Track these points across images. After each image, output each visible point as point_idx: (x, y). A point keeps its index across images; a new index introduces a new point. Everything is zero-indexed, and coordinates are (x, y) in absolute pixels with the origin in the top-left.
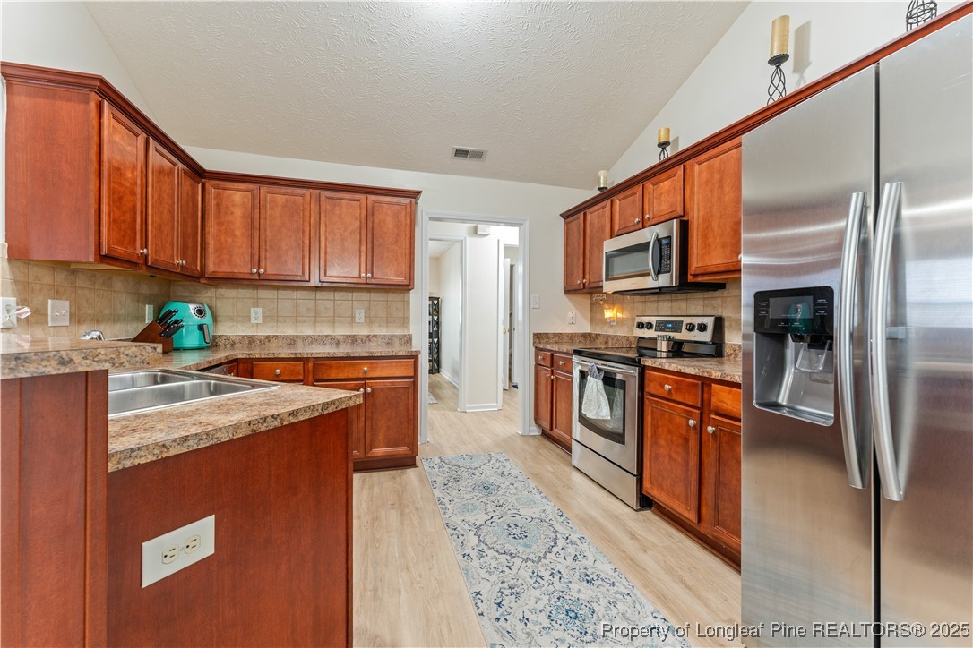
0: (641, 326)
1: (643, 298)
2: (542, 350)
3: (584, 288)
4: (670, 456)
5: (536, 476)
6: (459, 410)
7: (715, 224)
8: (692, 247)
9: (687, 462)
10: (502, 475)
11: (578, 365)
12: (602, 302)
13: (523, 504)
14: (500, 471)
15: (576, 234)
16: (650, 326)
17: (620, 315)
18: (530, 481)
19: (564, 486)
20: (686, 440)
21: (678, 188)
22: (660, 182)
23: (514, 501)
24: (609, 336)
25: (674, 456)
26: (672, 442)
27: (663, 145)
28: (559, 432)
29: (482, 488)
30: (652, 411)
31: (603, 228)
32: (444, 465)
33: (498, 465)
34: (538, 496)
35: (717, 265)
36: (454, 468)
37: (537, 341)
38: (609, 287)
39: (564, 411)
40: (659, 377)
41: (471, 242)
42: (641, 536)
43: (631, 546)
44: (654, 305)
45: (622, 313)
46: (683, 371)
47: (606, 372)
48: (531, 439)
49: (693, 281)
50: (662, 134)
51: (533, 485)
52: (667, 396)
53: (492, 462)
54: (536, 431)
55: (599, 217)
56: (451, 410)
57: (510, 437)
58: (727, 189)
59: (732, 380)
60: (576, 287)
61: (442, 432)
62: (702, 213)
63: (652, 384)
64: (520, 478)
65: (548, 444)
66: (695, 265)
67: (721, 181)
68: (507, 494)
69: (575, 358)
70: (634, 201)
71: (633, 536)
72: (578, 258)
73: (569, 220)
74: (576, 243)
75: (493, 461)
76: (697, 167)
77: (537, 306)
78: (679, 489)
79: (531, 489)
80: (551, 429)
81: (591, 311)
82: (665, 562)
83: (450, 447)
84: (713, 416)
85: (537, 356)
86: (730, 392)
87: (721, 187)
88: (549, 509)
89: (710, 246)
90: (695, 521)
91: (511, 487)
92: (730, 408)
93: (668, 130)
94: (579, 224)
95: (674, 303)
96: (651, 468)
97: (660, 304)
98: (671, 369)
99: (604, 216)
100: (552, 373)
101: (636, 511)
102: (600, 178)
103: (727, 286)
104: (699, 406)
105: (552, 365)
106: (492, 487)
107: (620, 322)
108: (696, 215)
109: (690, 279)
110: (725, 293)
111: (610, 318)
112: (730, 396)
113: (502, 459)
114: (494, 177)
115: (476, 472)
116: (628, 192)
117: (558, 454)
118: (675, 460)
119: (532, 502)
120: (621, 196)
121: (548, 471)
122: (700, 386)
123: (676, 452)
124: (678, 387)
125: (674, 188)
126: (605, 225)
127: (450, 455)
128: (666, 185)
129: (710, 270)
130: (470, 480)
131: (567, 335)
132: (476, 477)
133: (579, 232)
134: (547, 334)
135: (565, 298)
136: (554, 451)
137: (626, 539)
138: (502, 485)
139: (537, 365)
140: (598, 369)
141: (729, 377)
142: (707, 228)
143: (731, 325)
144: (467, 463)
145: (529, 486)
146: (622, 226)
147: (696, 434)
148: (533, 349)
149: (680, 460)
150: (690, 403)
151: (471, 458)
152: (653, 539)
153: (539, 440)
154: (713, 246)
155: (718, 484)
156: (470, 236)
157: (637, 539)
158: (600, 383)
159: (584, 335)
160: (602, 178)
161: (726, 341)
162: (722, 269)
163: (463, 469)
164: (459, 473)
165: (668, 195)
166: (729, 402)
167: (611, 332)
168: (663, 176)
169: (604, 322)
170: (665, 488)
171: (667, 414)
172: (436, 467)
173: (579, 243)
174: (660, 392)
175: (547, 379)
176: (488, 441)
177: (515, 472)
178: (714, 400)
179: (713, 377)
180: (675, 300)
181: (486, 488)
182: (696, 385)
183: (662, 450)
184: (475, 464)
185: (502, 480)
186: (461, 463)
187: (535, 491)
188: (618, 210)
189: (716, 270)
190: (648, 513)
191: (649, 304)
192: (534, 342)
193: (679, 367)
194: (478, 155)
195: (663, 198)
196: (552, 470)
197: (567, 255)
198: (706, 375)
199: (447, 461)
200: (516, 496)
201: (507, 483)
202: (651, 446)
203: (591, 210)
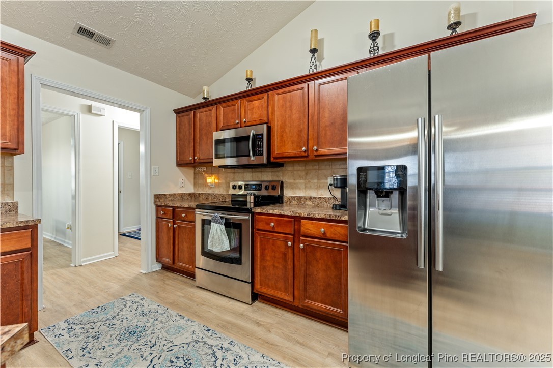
0: (234, 187)
1: (233, 170)
2: (161, 206)
3: (194, 163)
4: (274, 266)
5: (173, 304)
6: (73, 265)
7: (287, 130)
8: (274, 142)
9: (285, 267)
10: (143, 314)
11: (200, 215)
12: (203, 173)
13: (173, 335)
14: (139, 311)
15: (187, 125)
16: (240, 187)
17: (216, 181)
18: (169, 310)
19: (197, 305)
20: (285, 254)
21: (264, 106)
22: (252, 101)
23: (165, 335)
24: (209, 194)
25: (277, 265)
26: (275, 257)
27: (249, 80)
28: (182, 264)
29: (128, 335)
30: (261, 240)
31: (210, 124)
32: (74, 326)
33: (135, 306)
34: (183, 321)
35: (289, 153)
36: (88, 326)
37: (157, 200)
38: (217, 162)
39: (186, 249)
40: (265, 218)
41: (84, 118)
42: (262, 322)
43: (260, 331)
44: (241, 175)
45: (219, 179)
46: (282, 214)
47: (226, 219)
48: (154, 274)
49: (274, 161)
50: (249, 73)
51: (174, 313)
52: (271, 230)
53: (128, 306)
54: (158, 267)
55: (207, 116)
56: (62, 267)
57: (136, 278)
58: (294, 112)
59: (314, 217)
60: (188, 162)
61: (59, 292)
62: (279, 123)
63: (260, 224)
64: (160, 311)
65: (170, 274)
66: (276, 152)
67: (291, 106)
68: (156, 331)
69: (197, 211)
70: (234, 110)
71: (258, 324)
72: (189, 142)
73: (180, 115)
74: (188, 132)
75: (129, 304)
76: (276, 97)
77: (157, 174)
78: (281, 284)
79: (174, 318)
80: (174, 262)
81: (194, 178)
82: (283, 333)
83: (74, 305)
84: (302, 238)
85: (157, 211)
86: (312, 223)
87: (291, 110)
88: (196, 329)
89: (284, 142)
90: (292, 300)
91: (156, 322)
92: (312, 232)
93: (251, 72)
94: (190, 119)
95: (254, 174)
96: (260, 276)
97: (245, 174)
98: (274, 213)
99: (210, 116)
100: (174, 223)
101: (250, 305)
102: (204, 91)
103: (285, 165)
104: (293, 233)
105: (174, 217)
106: (138, 330)
107: (217, 185)
108: (276, 123)
109: (272, 159)
110: (283, 169)
111: (210, 183)
112: (312, 226)
113: (137, 300)
114: (117, 66)
115: (115, 321)
116: (230, 103)
117: (181, 280)
118: (277, 267)
119: (180, 329)
120: (224, 105)
121: (180, 296)
122: (293, 222)
123: (278, 263)
124: (278, 223)
125: (262, 106)
126: (212, 122)
127: (77, 313)
128: (256, 103)
129: (285, 155)
130: (111, 333)
131: (179, 195)
132: (117, 327)
133: (190, 125)
134: (165, 194)
135: (177, 169)
136: (177, 279)
137: (256, 328)
138: (147, 324)
139: (158, 218)
140: (221, 217)
141: (312, 215)
142: (283, 132)
143: (287, 186)
144: (102, 316)
145: (171, 316)
146: (226, 124)
147: (291, 250)
148: (154, 207)
149: (280, 266)
150: (287, 232)
151: (104, 308)
152: (269, 321)
153: (161, 273)
154: (287, 142)
155: (307, 275)
156: (83, 113)
157: (261, 325)
158: (223, 227)
159: (190, 194)
160: (205, 91)
161: (285, 195)
162: (292, 155)
163: (99, 324)
164: (96, 329)
165: (258, 109)
166: (311, 229)
167: (210, 192)
168: (254, 97)
169: (206, 185)
170: (271, 285)
171: (271, 241)
172: (65, 333)
173: (190, 132)
174: (267, 228)
175: (169, 228)
176: (115, 287)
177: (154, 307)
178: (302, 229)
179: (302, 216)
180: (255, 172)
181: (133, 333)
182: (291, 221)
183: (268, 263)
184: (111, 314)
185: (145, 319)
186: (94, 318)
187: (178, 318)
188: (222, 114)
189: (289, 155)
190: (257, 303)
191: (237, 174)
192: (155, 202)
193: (280, 212)
194: (106, 42)
195: (254, 111)
196: (183, 295)
197: (179, 139)
198: (298, 215)
199: (76, 322)
200: (165, 329)
201: (151, 321)
202: (261, 262)
203: (201, 110)
